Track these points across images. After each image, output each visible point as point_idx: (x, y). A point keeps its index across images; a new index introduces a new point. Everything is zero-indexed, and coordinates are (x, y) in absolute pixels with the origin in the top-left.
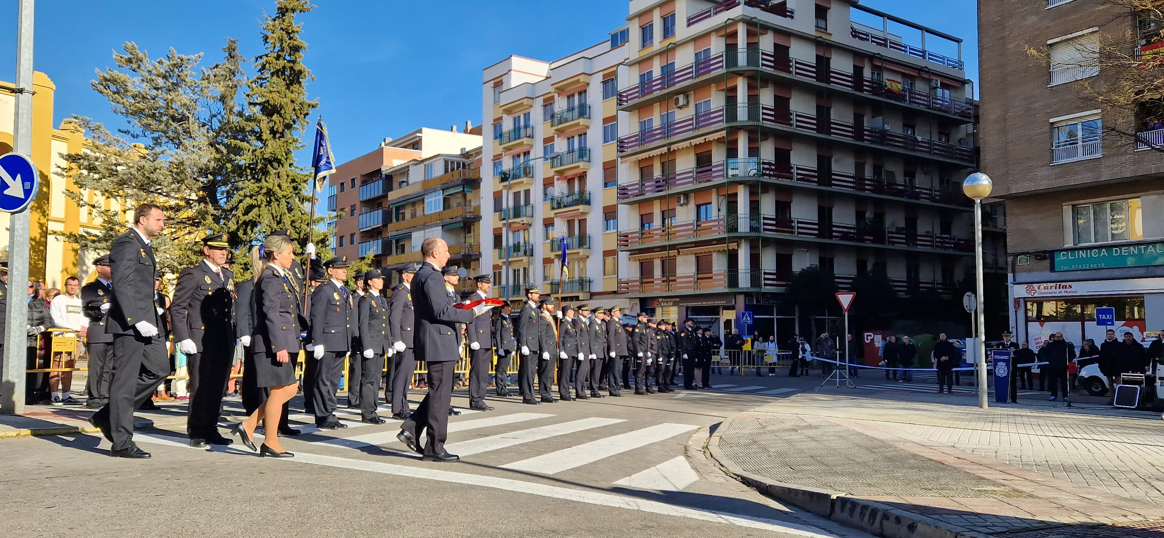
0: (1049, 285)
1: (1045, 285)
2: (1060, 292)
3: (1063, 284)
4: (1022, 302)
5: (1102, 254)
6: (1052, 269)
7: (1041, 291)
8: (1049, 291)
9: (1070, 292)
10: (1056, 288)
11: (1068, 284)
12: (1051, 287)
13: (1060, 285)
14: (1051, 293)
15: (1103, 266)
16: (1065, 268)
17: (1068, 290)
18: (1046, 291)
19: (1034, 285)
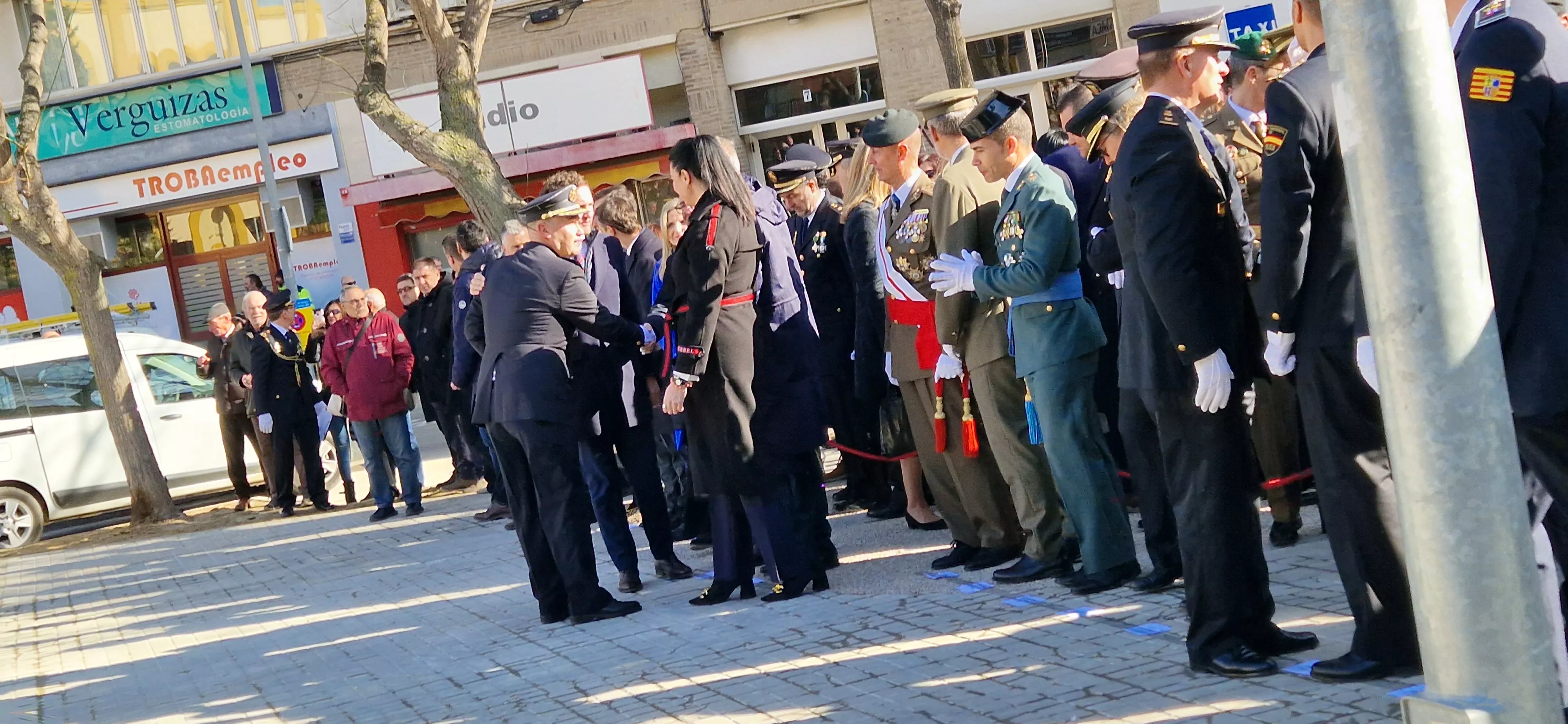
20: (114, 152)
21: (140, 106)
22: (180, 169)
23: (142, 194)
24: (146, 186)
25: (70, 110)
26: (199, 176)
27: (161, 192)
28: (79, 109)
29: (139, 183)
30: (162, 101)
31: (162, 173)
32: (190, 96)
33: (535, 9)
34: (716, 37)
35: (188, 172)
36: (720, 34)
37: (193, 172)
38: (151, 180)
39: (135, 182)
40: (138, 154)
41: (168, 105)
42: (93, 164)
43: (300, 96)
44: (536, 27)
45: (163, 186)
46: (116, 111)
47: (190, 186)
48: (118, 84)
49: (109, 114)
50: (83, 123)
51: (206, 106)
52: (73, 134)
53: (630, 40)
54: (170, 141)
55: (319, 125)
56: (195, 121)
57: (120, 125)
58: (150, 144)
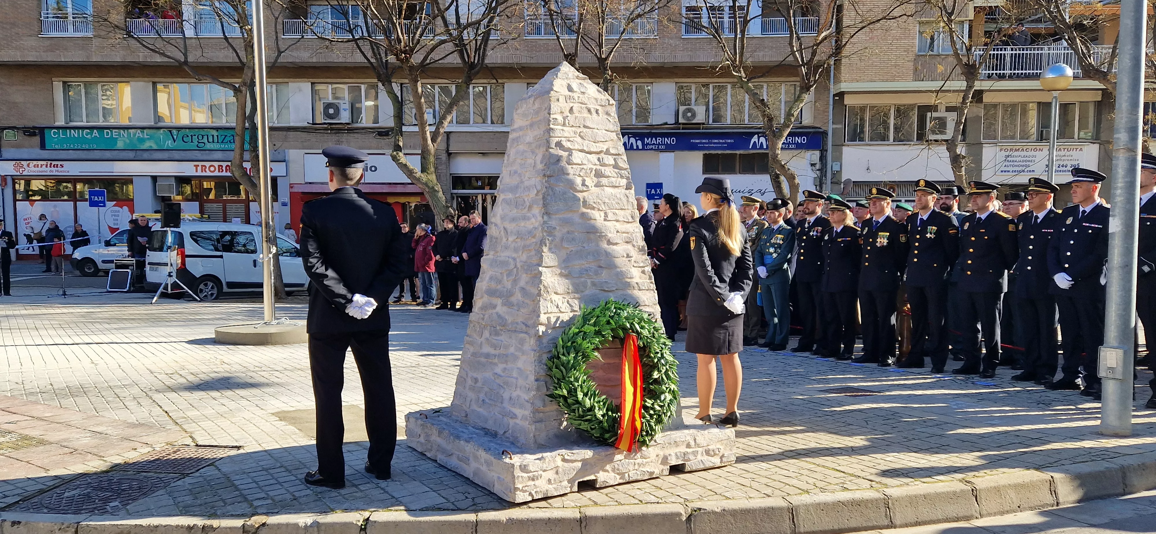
0: (40, 163)
1: (35, 162)
2: (51, 171)
3: (54, 163)
4: (9, 181)
5: (94, 135)
6: (43, 146)
7: (30, 169)
8: (39, 169)
9: (61, 172)
10: (47, 167)
11: (59, 163)
12: (42, 166)
13: (51, 164)
14: (41, 172)
15: (95, 147)
16: (57, 147)
17: (59, 169)
18: (36, 169)
19: (23, 162)
20: (187, 152)
21: (203, 136)
22: (216, 164)
23: (197, 171)
24: (199, 168)
25: (170, 131)
26: (224, 168)
27: (206, 171)
28: (175, 132)
29: (196, 166)
30: (213, 136)
31: (207, 164)
32: (226, 136)
33: (379, 130)
34: (449, 154)
35: (219, 166)
36: (451, 153)
37: (222, 166)
38: (202, 166)
39: (195, 166)
40: (198, 155)
41: (216, 138)
42: (176, 155)
43: (275, 145)
44: (379, 137)
45: (207, 170)
46: (192, 136)
47: (219, 171)
48: (194, 125)
49: (188, 136)
50: (175, 137)
51: (232, 141)
52: (170, 142)
53: (416, 149)
54: (213, 152)
55: (280, 158)
56: (226, 146)
57: (192, 142)
58: (204, 152)
